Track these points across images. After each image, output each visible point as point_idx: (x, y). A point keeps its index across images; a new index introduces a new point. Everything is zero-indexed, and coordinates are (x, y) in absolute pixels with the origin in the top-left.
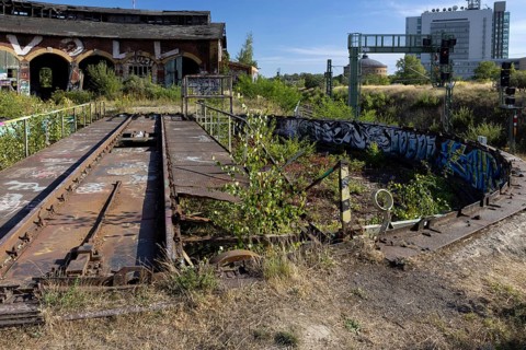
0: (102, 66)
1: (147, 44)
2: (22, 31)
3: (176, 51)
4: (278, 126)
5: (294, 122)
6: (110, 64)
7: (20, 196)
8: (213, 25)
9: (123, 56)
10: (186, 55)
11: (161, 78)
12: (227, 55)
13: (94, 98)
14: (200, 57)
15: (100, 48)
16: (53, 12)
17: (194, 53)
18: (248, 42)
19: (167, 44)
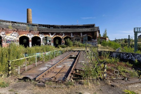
0: (68, 39)
1: (79, 33)
2: (52, 32)
3: (86, 35)
4: (110, 54)
5: (115, 53)
6: (70, 38)
7: (47, 67)
8: (96, 27)
9: (73, 36)
10: (89, 35)
11: (82, 42)
12: (100, 35)
13: (67, 47)
14: (92, 36)
15: (68, 35)
16: (58, 27)
17: (91, 35)
18: (105, 31)
19: (84, 33)
